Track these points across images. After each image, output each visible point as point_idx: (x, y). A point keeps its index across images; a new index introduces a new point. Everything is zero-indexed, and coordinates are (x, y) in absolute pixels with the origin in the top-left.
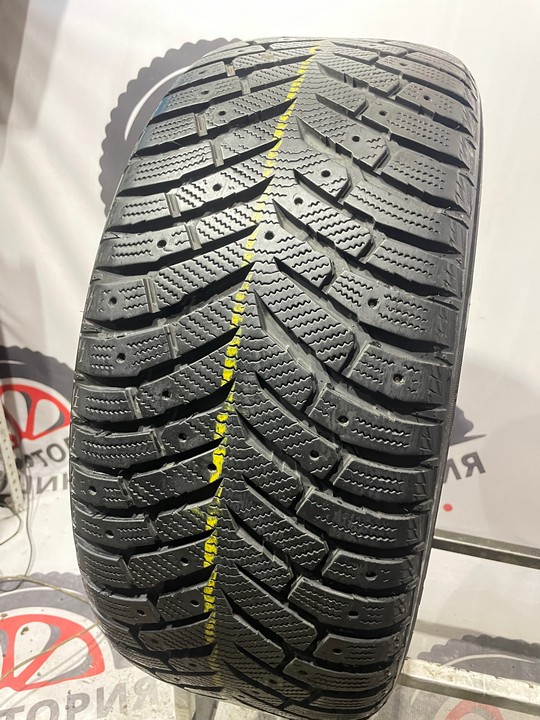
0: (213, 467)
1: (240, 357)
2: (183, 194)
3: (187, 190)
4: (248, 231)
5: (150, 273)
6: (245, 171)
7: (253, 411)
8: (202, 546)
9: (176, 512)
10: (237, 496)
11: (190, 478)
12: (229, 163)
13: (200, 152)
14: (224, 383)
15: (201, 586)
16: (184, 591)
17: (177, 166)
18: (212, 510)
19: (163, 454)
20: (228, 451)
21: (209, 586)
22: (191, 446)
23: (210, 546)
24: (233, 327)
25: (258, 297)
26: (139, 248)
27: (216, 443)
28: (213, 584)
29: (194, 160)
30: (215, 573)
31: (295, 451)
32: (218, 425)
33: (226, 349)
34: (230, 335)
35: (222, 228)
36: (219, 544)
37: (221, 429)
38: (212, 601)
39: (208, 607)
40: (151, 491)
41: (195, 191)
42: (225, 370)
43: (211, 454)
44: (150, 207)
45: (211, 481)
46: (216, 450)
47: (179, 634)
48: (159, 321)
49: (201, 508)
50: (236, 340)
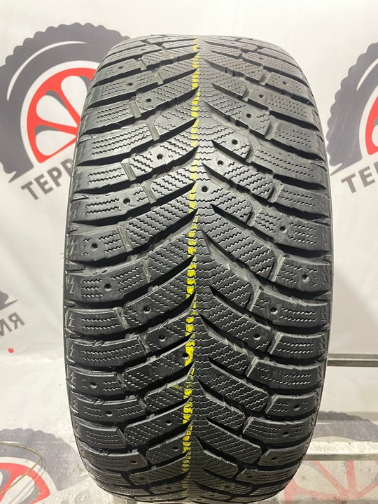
0: (186, 355)
1: (198, 276)
2: (136, 164)
3: (137, 160)
4: (190, 187)
5: (120, 223)
6: (178, 143)
7: (211, 313)
8: (182, 410)
9: (160, 390)
10: (205, 372)
11: (170, 365)
12: (164, 138)
13: (141, 131)
14: (188, 296)
15: (180, 436)
16: (167, 442)
17: (125, 142)
18: (188, 384)
19: (147, 352)
20: (196, 342)
21: (186, 435)
22: (169, 343)
23: (188, 409)
24: (190, 256)
25: (205, 233)
26: (109, 206)
27: (186, 339)
28: (190, 434)
29: (137, 138)
30: (191, 426)
31: (244, 336)
32: (188, 326)
33: (186, 271)
34: (188, 262)
35: (170, 187)
36: (195, 406)
37: (190, 328)
38: (188, 445)
39: (186, 449)
40: (141, 378)
41: (144, 161)
42: (188, 287)
43: (184, 347)
44: (111, 174)
45: (186, 365)
46: (187, 343)
47: (163, 471)
48: (132, 257)
49: (180, 385)
50: (193, 265)
